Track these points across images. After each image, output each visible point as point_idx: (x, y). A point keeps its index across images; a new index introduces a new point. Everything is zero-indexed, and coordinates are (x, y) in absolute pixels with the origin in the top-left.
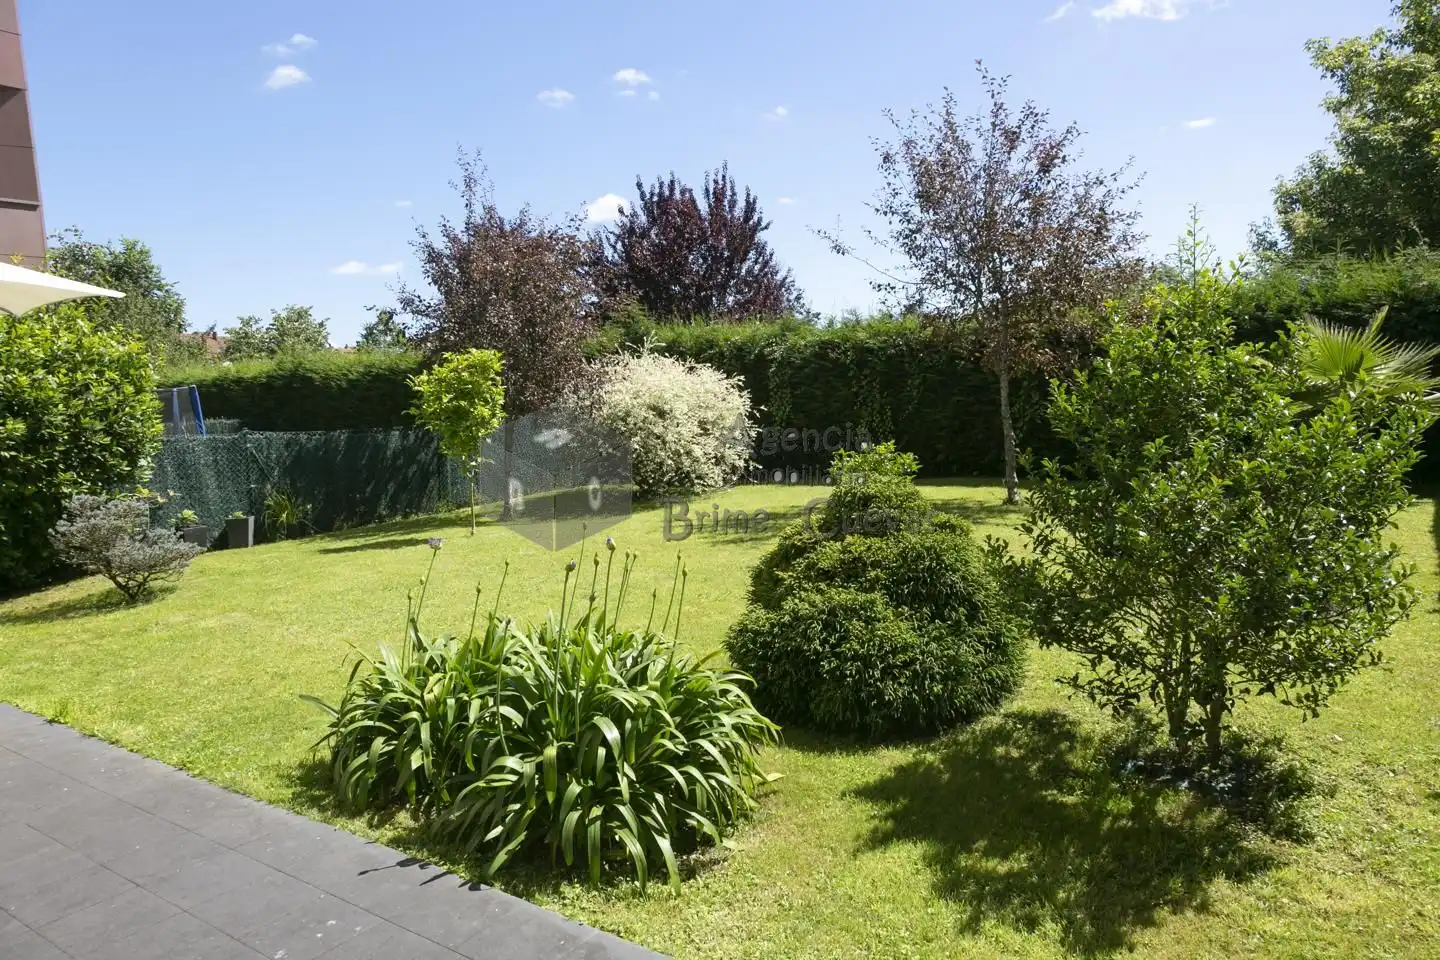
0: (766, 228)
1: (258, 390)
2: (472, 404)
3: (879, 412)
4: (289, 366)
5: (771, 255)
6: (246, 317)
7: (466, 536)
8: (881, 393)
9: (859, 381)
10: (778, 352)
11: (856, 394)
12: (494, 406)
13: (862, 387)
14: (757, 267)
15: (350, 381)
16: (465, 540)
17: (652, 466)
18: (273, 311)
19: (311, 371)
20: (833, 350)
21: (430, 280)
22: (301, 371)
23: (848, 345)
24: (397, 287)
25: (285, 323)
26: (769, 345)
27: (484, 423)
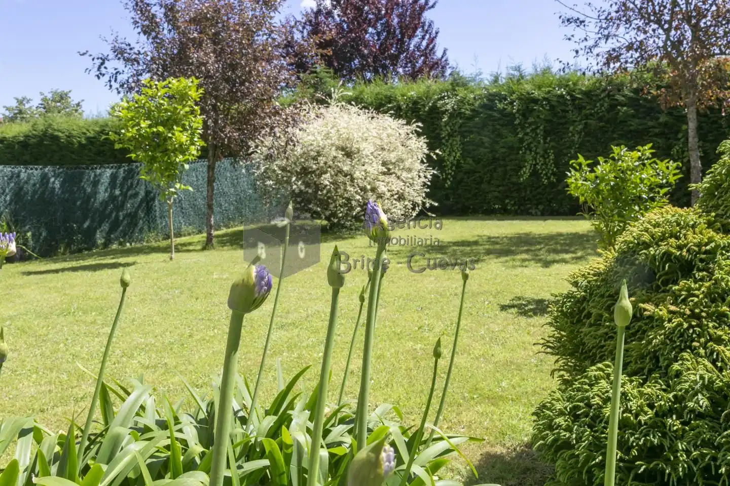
0: (433, 7)
1: (17, 147)
2: (171, 129)
3: (543, 156)
4: (41, 127)
5: (437, 33)
6: (20, 98)
7: (165, 261)
8: (545, 139)
9: (523, 128)
10: (450, 104)
11: (521, 141)
12: (193, 134)
13: (527, 134)
14: (424, 43)
15: (88, 139)
16: (163, 264)
17: (341, 201)
18: (42, 94)
19: (59, 131)
20: (500, 101)
21: (139, 30)
22: (50, 131)
23: (514, 96)
24: (111, 39)
25: (50, 102)
26: (442, 98)
27: (182, 150)
